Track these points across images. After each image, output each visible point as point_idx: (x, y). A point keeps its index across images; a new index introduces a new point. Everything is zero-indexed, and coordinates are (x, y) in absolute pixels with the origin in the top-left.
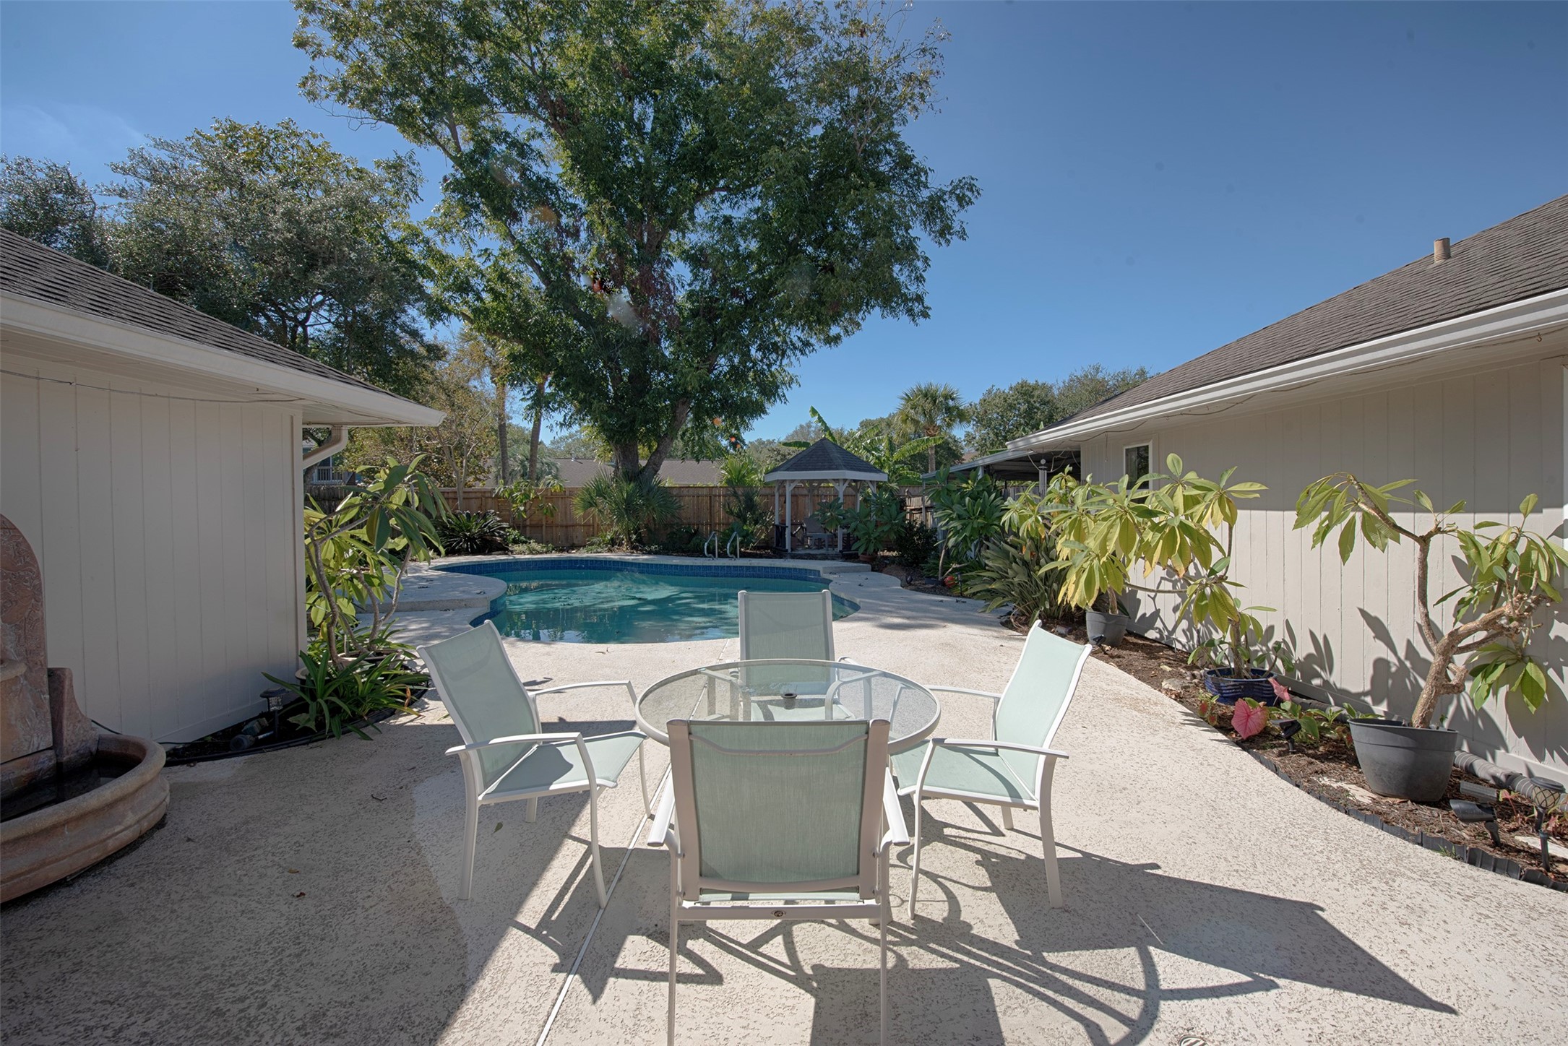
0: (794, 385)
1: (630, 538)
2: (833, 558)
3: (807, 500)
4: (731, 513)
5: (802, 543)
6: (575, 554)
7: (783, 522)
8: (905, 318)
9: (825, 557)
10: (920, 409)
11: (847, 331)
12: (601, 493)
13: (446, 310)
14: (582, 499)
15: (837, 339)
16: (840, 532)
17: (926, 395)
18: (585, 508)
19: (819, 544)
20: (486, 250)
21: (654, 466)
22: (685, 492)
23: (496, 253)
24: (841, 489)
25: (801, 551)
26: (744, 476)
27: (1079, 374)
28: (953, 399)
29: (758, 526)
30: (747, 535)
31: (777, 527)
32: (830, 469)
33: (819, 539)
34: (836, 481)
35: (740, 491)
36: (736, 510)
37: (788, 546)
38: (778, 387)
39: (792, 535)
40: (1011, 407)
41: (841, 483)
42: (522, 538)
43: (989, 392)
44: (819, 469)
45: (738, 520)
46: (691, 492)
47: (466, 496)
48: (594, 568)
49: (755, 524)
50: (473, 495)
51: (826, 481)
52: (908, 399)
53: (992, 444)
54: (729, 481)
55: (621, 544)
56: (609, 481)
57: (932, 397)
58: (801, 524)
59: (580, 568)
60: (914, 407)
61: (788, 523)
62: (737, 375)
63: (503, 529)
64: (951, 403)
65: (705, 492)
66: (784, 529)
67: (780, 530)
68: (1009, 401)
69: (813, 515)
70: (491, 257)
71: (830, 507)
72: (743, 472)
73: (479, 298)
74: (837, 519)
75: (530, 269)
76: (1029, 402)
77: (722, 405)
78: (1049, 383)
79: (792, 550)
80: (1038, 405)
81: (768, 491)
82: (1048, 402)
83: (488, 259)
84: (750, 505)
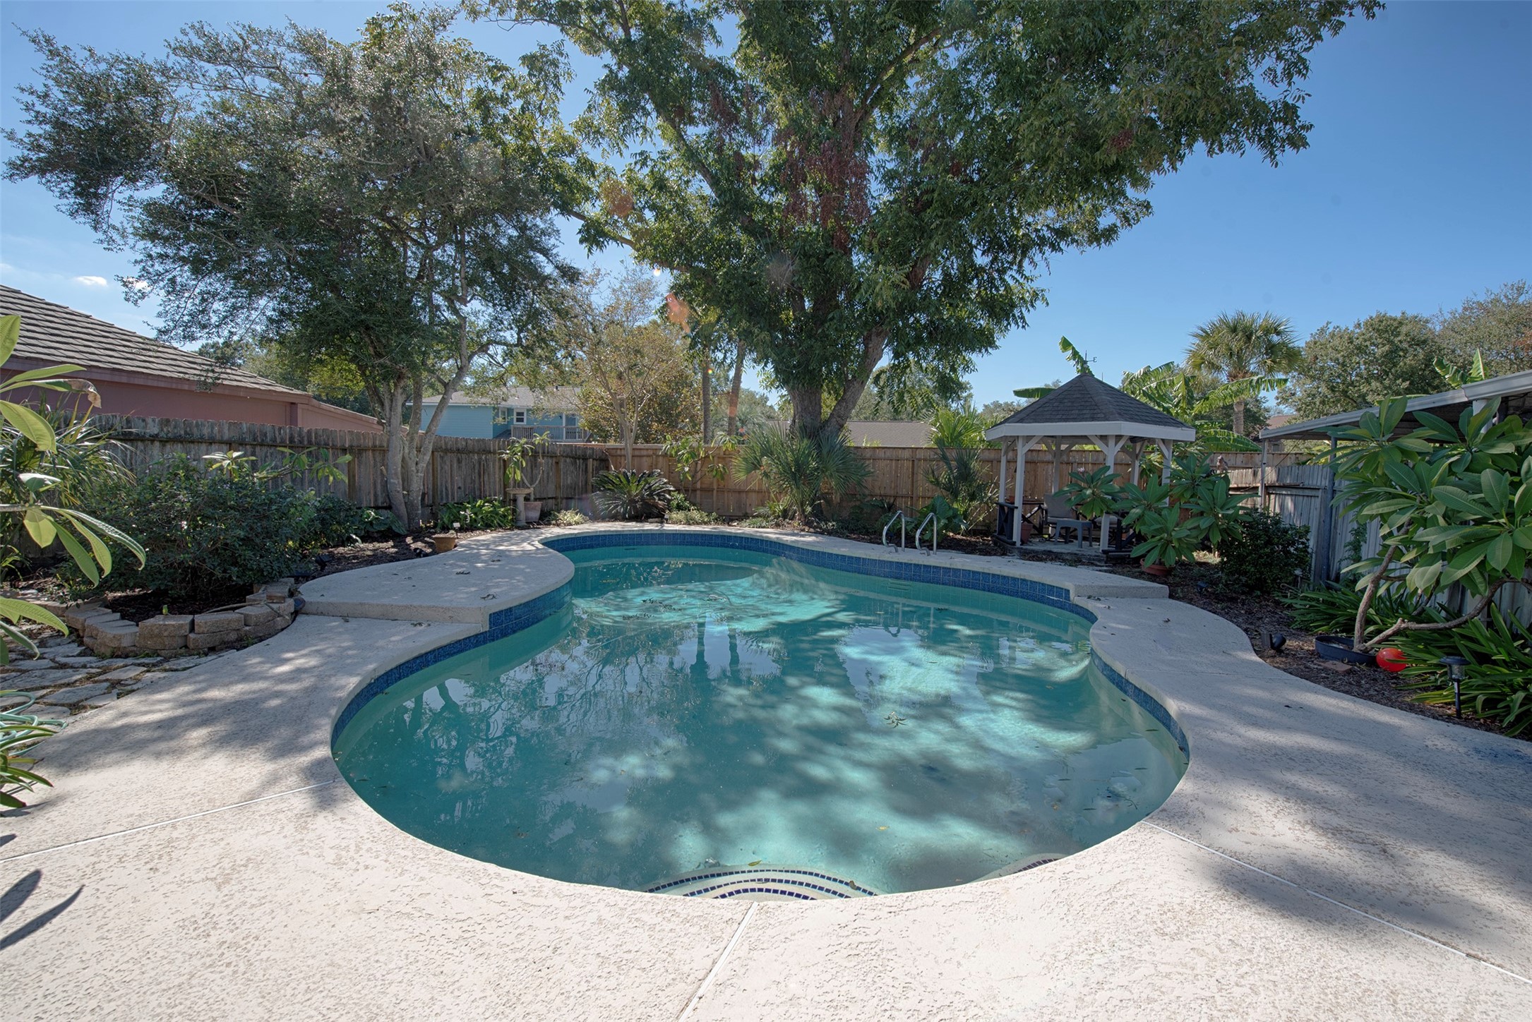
0: (1038, 304)
1: (804, 511)
2: (1091, 562)
3: (1051, 469)
4: (937, 483)
5: (1040, 530)
6: (736, 529)
7: (1011, 500)
8: (1253, 151)
9: (1076, 561)
10: (1223, 349)
11: (1127, 220)
12: (767, 451)
13: (605, 235)
14: (745, 459)
15: (1110, 233)
16: (1106, 522)
17: (1234, 330)
18: (748, 471)
19: (1068, 535)
20: (642, 154)
21: (840, 418)
22: (881, 454)
23: (655, 156)
24: (1112, 453)
25: (1037, 546)
26: (960, 434)
27: (1482, 298)
28: (1278, 333)
29: (976, 503)
30: (955, 516)
31: (1002, 507)
32: (1093, 419)
33: (1067, 529)
34: (1104, 438)
35: (952, 454)
36: (943, 480)
37: (1016, 537)
38: (1013, 306)
39: (1024, 518)
40: (1360, 350)
41: (1112, 442)
42: (687, 504)
43: (1322, 331)
44: (1075, 420)
45: (945, 493)
46: (888, 453)
47: (637, 453)
48: (749, 549)
49: (971, 500)
50: (645, 453)
51: (1085, 439)
52: (1205, 336)
53: (1323, 403)
54: (939, 441)
55: (792, 518)
56: (783, 438)
57: (1245, 330)
58: (1040, 504)
59: (733, 547)
60: (1213, 346)
61: (1018, 502)
62: (953, 288)
63: (669, 492)
64: (1275, 339)
65: (907, 454)
66: (1012, 510)
67: (1006, 513)
68: (1356, 342)
69: (1060, 492)
70: (649, 163)
71: (1091, 480)
72: (959, 429)
73: (641, 219)
74: (1103, 500)
75: (700, 176)
76: (1391, 342)
77: (930, 333)
78: (1425, 315)
79: (1023, 542)
80: (1405, 345)
81: (992, 455)
82: (1424, 342)
83: (644, 164)
84: (965, 474)
